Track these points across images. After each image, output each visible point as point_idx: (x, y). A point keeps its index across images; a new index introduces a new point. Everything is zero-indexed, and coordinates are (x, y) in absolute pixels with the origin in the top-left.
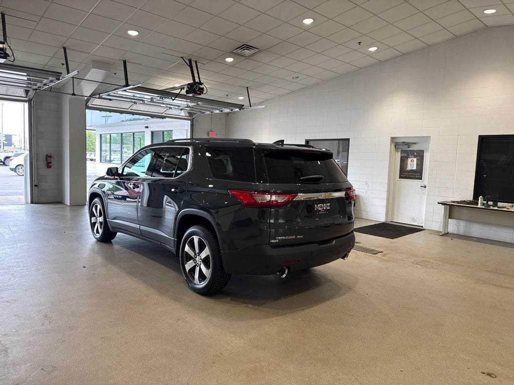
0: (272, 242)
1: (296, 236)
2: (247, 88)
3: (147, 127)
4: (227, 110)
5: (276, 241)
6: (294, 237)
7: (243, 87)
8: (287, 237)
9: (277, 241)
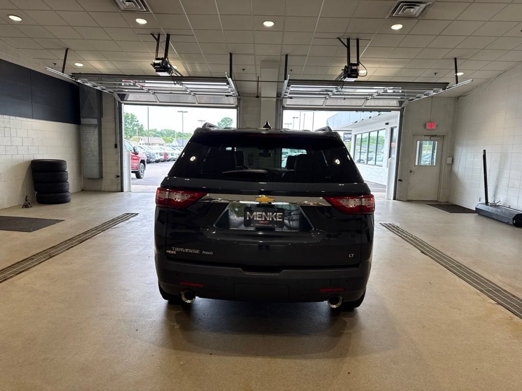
0: (168, 253)
1: (201, 252)
2: (455, 59)
3: (387, 124)
4: (432, 93)
5: (172, 252)
6: (197, 252)
7: (448, 59)
8: (187, 250)
9: (175, 252)
